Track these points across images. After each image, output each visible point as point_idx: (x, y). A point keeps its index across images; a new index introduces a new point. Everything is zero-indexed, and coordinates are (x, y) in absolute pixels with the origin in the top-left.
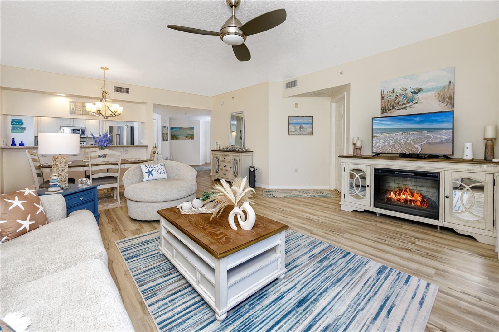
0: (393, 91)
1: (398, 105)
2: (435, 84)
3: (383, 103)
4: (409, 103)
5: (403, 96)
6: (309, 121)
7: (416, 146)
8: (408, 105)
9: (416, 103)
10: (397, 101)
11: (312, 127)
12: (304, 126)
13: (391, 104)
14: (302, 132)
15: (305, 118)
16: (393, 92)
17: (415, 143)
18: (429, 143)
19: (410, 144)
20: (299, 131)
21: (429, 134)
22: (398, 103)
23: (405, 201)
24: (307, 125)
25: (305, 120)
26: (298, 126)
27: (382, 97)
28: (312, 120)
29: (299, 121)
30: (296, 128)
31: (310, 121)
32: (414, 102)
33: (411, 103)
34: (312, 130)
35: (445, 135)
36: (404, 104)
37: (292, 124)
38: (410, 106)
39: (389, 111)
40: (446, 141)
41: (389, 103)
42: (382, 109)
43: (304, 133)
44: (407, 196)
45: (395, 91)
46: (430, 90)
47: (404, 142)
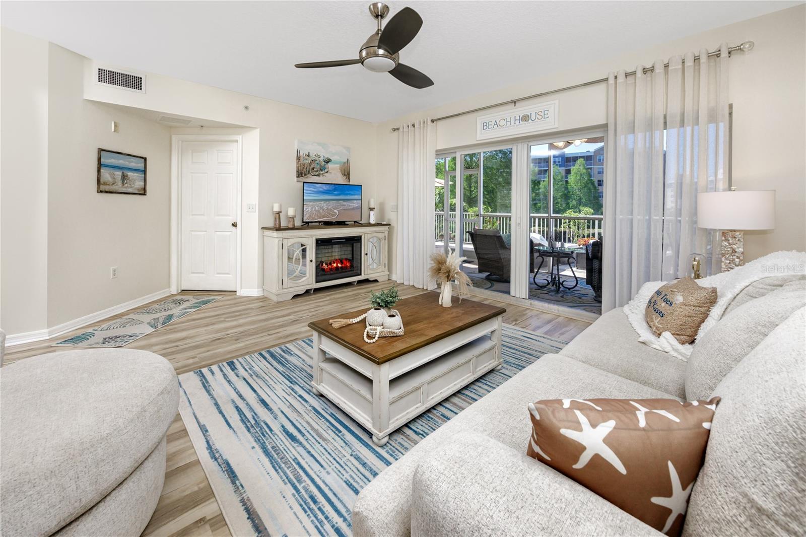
0: (309, 154)
1: (313, 171)
2: (339, 158)
3: (299, 166)
4: (322, 171)
5: (317, 162)
6: (139, 165)
7: (335, 211)
8: (321, 173)
9: (327, 172)
10: (312, 166)
11: (143, 178)
12: (130, 174)
13: (307, 168)
14: (126, 188)
15: (132, 159)
16: (309, 156)
17: (334, 209)
18: (344, 209)
19: (331, 209)
20: (120, 183)
21: (344, 203)
22: (313, 169)
23: (336, 270)
24: (135, 174)
25: (132, 162)
26: (119, 174)
27: (298, 158)
28: (143, 165)
29: (121, 161)
30: (114, 178)
31: (141, 166)
32: (326, 171)
33: (323, 172)
34: (143, 184)
35: (355, 204)
36: (317, 171)
37: (106, 166)
38: (323, 174)
39: (305, 175)
40: (357, 208)
41: (305, 167)
42: (298, 172)
43: (130, 190)
44: (337, 265)
45: (311, 155)
46: (336, 163)
47: (326, 208)
